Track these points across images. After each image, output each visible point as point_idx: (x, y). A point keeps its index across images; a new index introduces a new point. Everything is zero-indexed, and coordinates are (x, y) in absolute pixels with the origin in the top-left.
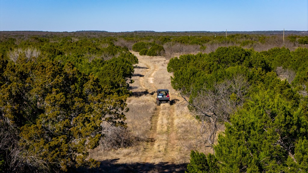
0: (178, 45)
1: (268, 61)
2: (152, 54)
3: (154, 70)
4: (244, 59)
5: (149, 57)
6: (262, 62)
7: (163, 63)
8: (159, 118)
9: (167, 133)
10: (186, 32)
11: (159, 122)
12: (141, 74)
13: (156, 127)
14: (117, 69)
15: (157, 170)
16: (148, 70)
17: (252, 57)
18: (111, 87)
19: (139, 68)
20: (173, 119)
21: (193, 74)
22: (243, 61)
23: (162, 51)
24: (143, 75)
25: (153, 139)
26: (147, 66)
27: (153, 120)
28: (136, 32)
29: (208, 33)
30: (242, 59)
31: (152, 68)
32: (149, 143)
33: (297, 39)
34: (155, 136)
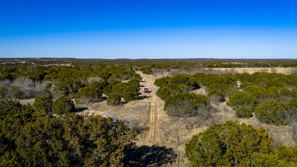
0: (158, 69)
1: (196, 81)
2: (148, 73)
3: (148, 83)
4: (186, 81)
5: (146, 75)
6: (194, 82)
7: (152, 78)
8: (151, 113)
9: (155, 123)
10: (161, 59)
11: (151, 116)
12: (143, 85)
13: (150, 119)
14: (133, 88)
15: (151, 152)
16: (146, 82)
17: (189, 80)
18: (131, 96)
19: (143, 81)
20: (157, 114)
21: (165, 90)
22: (186, 82)
23: (152, 72)
24: (144, 85)
25: (148, 127)
26: (146, 80)
27: (149, 114)
28: (141, 59)
29: (170, 59)
30: (185, 81)
31: (148, 81)
32: (147, 131)
33: (207, 65)
34: (149, 125)
